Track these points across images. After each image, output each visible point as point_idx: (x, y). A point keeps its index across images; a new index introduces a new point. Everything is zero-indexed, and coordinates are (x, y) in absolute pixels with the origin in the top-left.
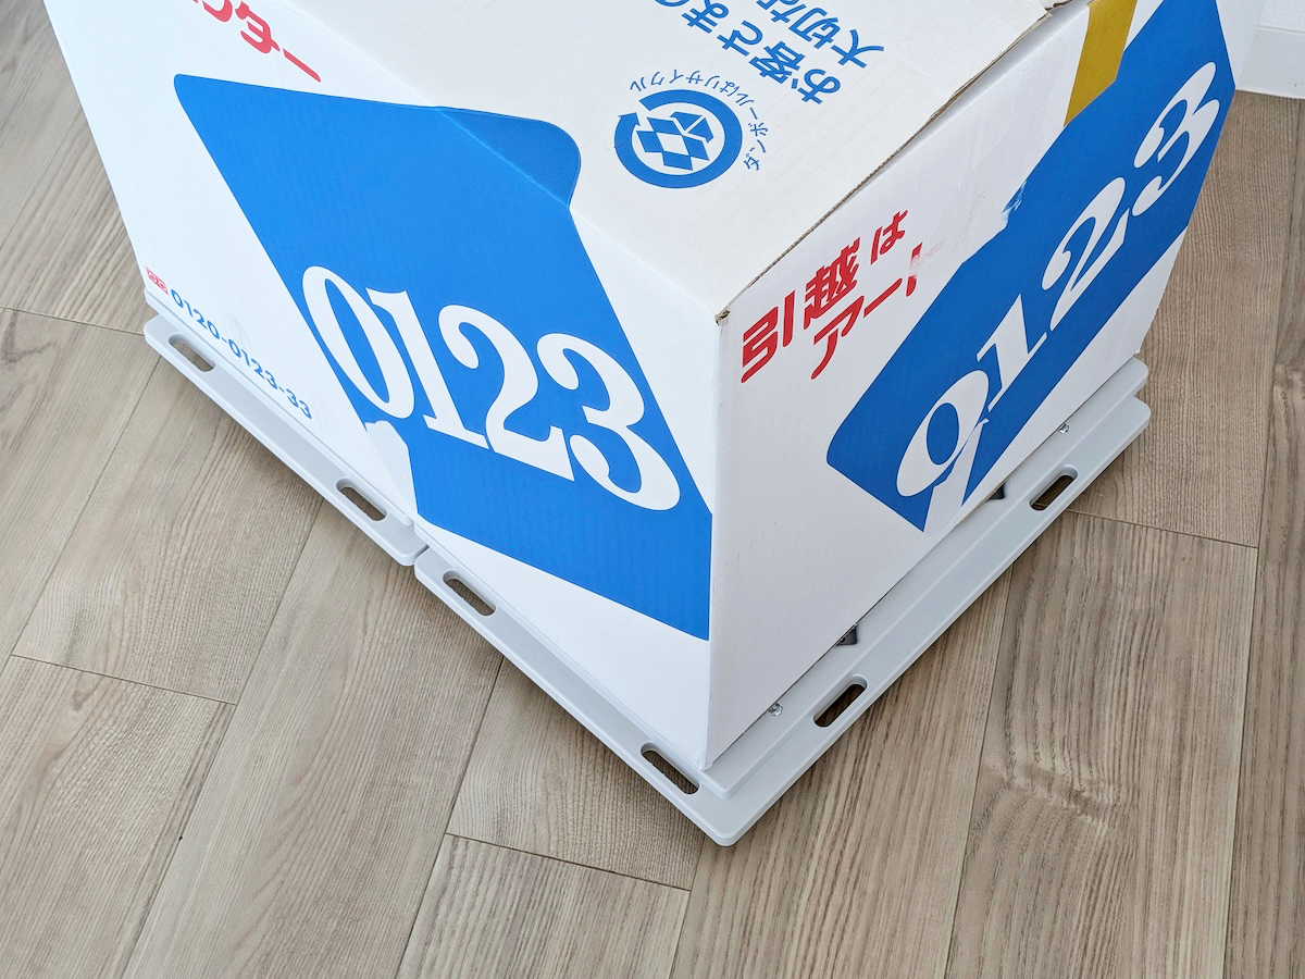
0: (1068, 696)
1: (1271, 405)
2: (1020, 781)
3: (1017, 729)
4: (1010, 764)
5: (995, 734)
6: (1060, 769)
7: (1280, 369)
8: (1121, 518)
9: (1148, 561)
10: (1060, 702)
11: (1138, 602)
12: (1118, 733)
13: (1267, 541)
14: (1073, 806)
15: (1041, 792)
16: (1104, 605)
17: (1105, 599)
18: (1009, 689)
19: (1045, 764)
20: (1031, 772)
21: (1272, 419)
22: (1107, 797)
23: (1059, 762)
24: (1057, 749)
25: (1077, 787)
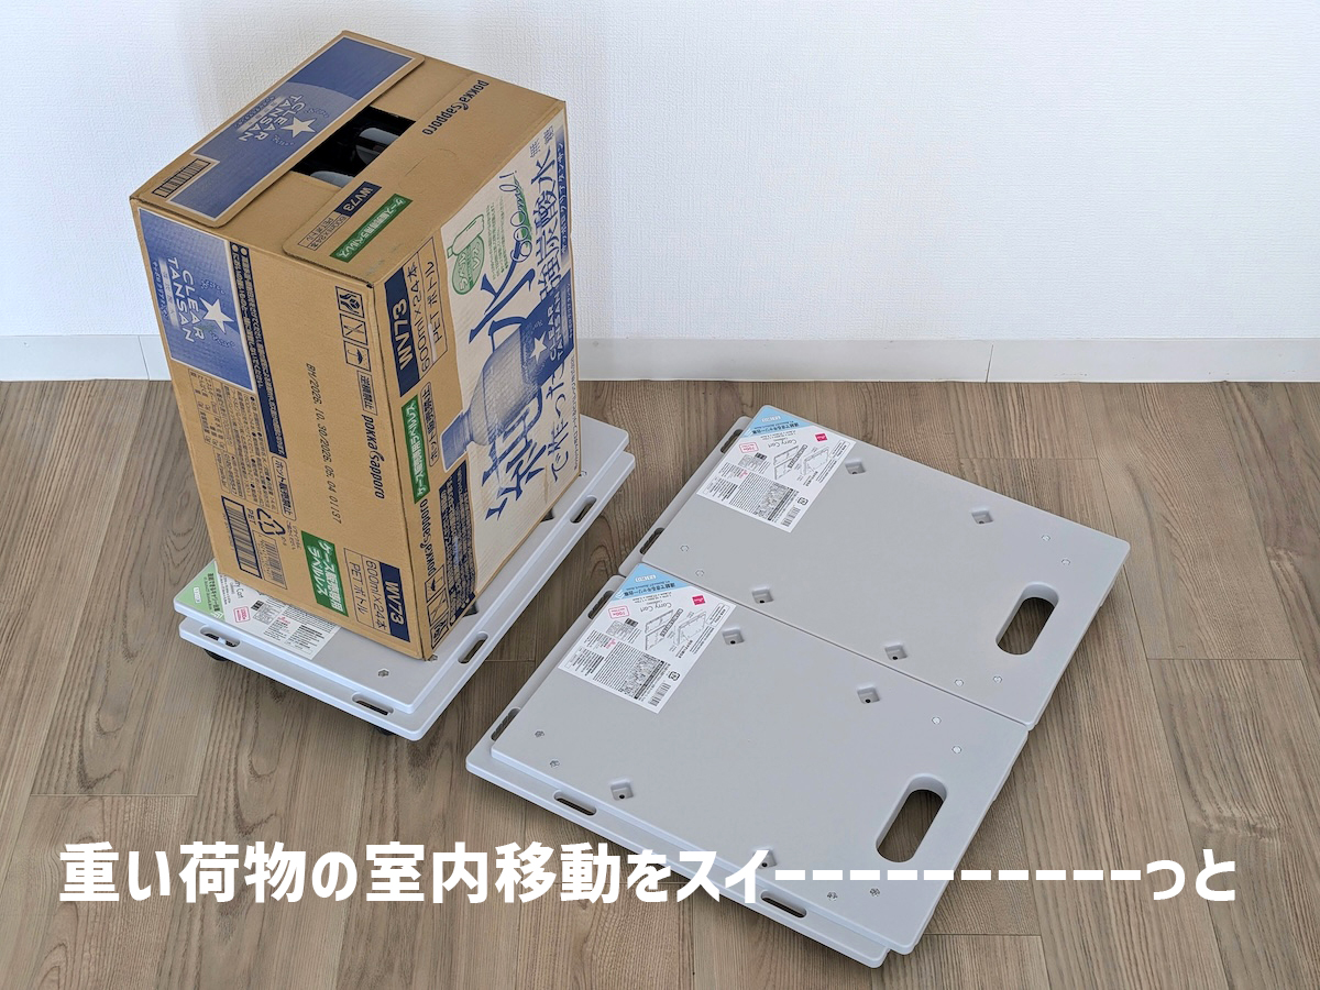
0: (1223, 770)
1: (1273, 573)
2: (1216, 826)
3: (1201, 796)
4: (1206, 818)
5: (1189, 803)
6: (1237, 815)
7: (1269, 549)
8: (1211, 657)
9: (1238, 680)
10: (1220, 775)
11: (1242, 706)
12: (1263, 785)
13: (1305, 654)
14: (1254, 834)
15: (1231, 830)
16: (1223, 712)
17: (1222, 708)
18: (1186, 773)
19: (1227, 813)
20: (1220, 820)
21: (1277, 582)
22: (1273, 825)
23: (1234, 810)
24: (1231, 803)
25: (1251, 822)
